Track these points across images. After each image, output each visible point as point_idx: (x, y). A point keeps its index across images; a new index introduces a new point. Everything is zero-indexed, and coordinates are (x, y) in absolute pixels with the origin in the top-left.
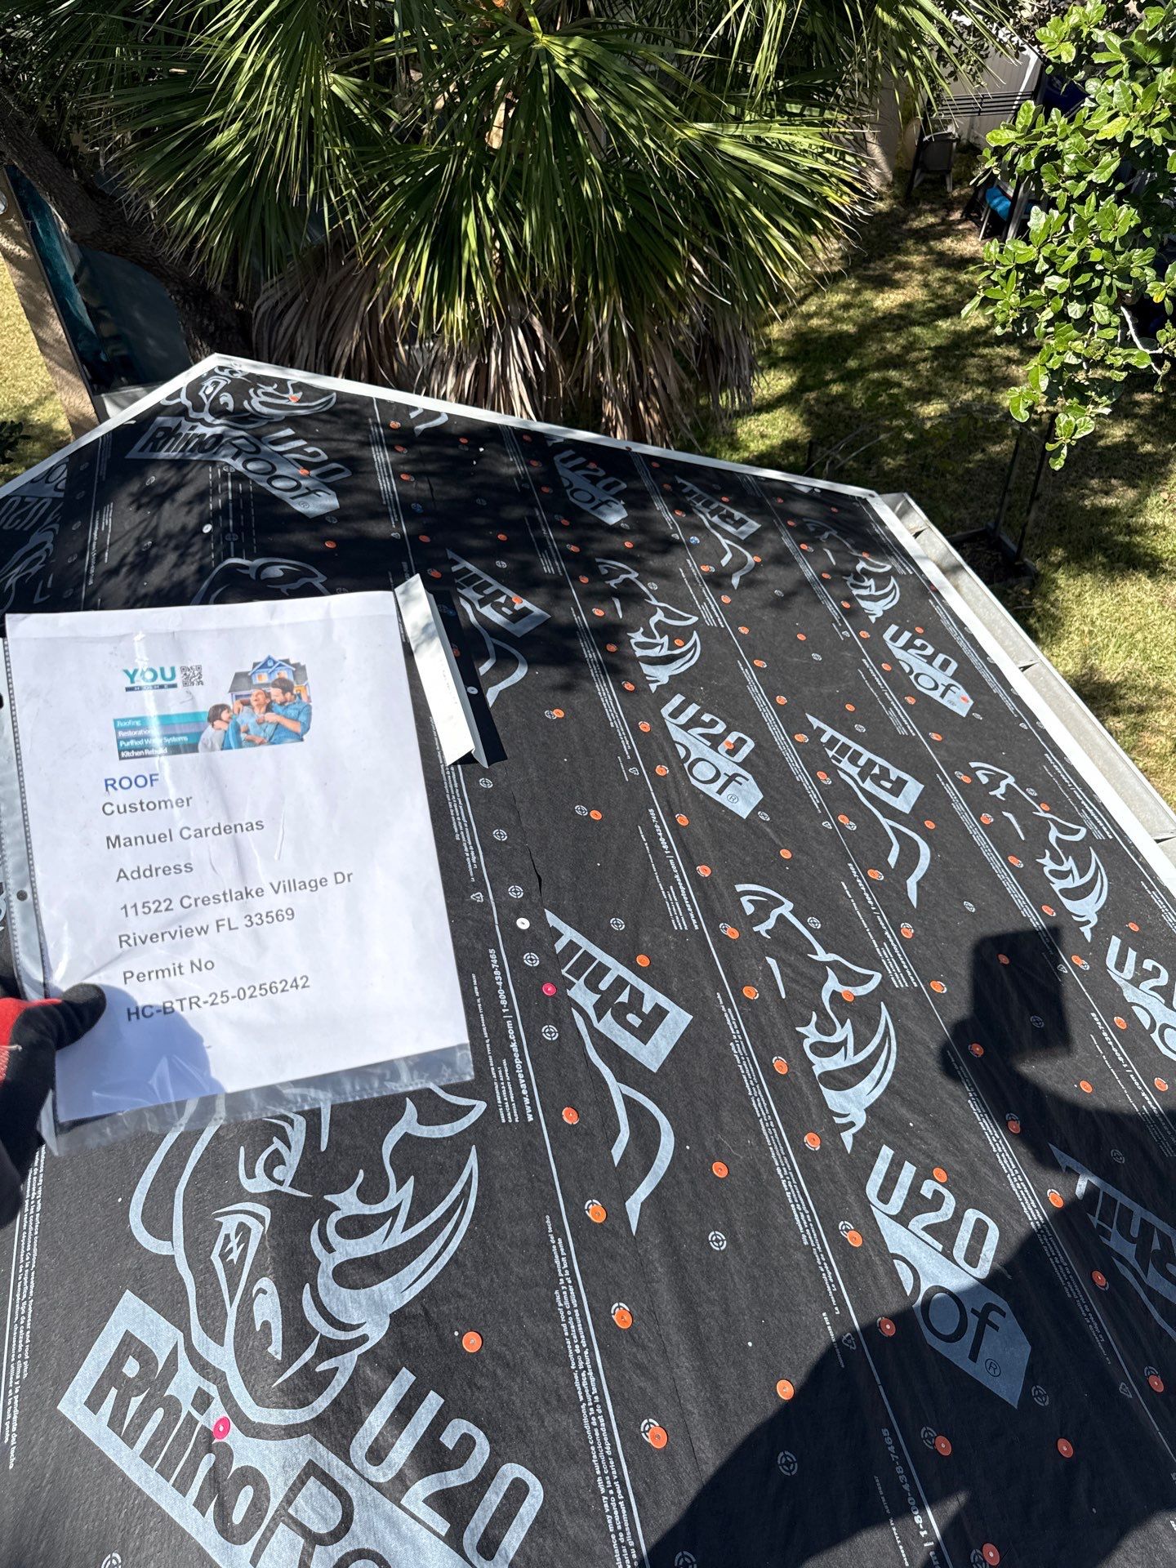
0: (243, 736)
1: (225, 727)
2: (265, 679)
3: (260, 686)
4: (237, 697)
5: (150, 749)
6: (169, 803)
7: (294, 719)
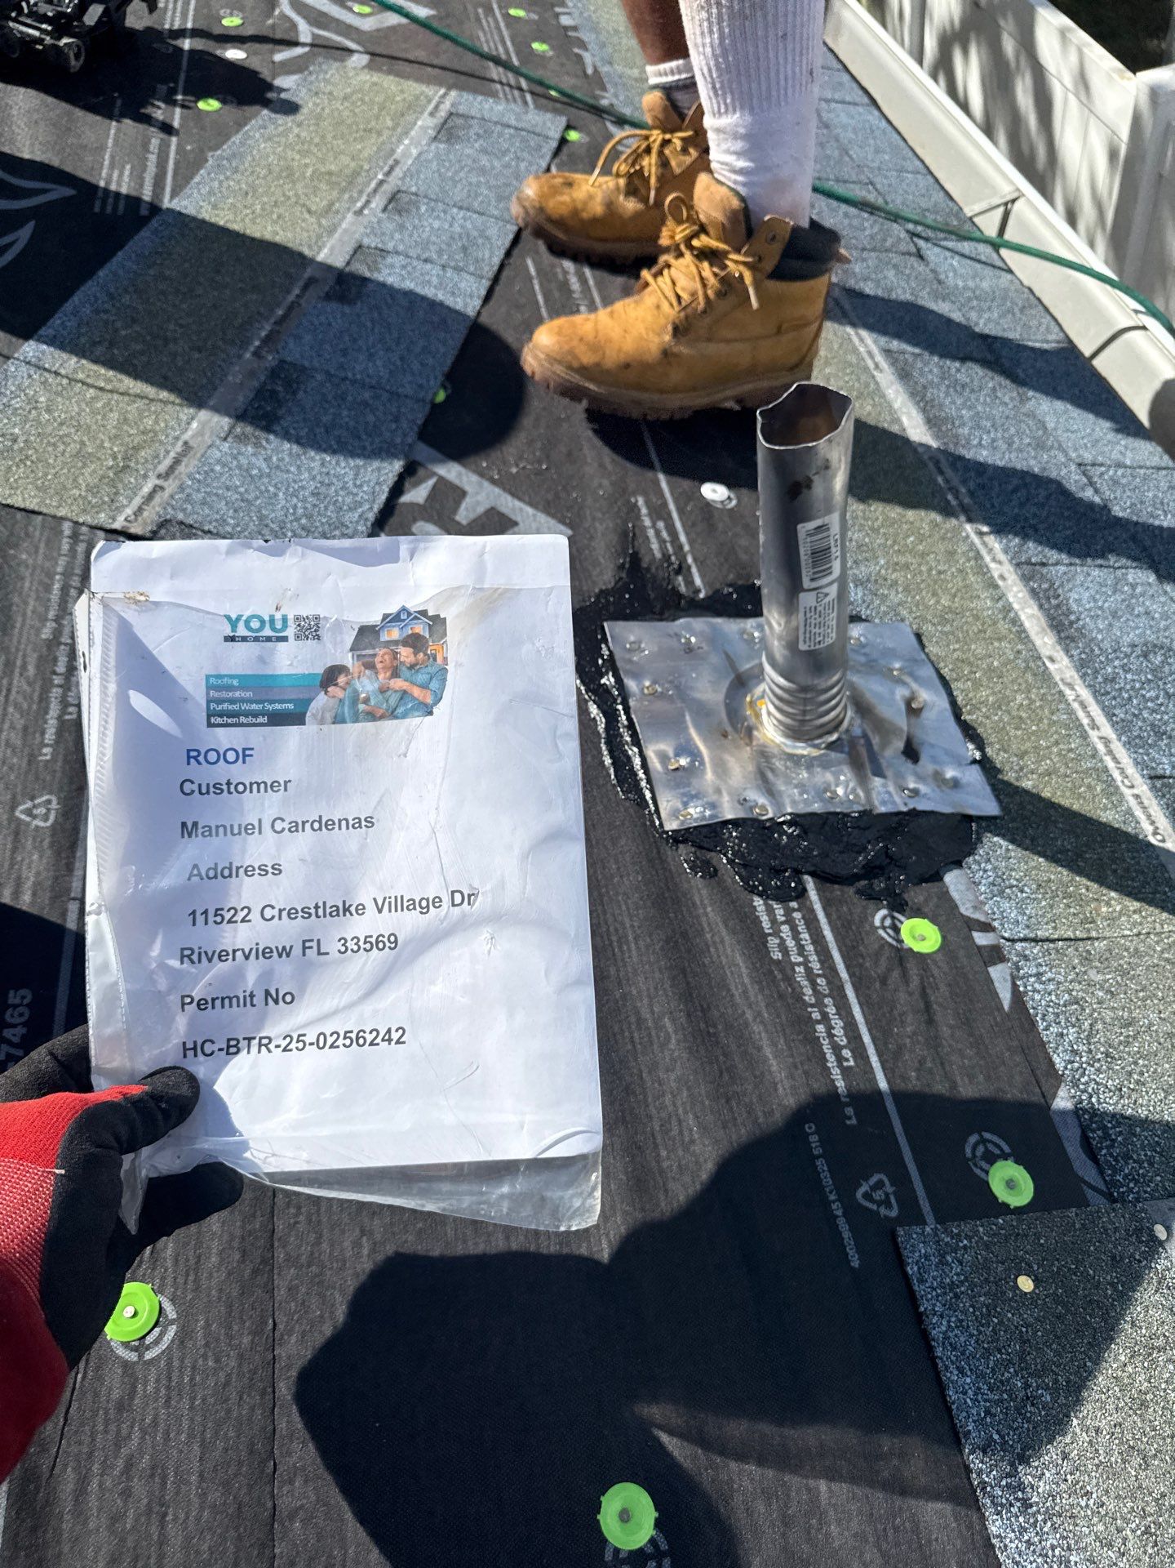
0: (362, 707)
1: (340, 694)
2: (395, 634)
3: (388, 643)
4: (359, 657)
5: (246, 716)
6: (262, 786)
7: (424, 686)
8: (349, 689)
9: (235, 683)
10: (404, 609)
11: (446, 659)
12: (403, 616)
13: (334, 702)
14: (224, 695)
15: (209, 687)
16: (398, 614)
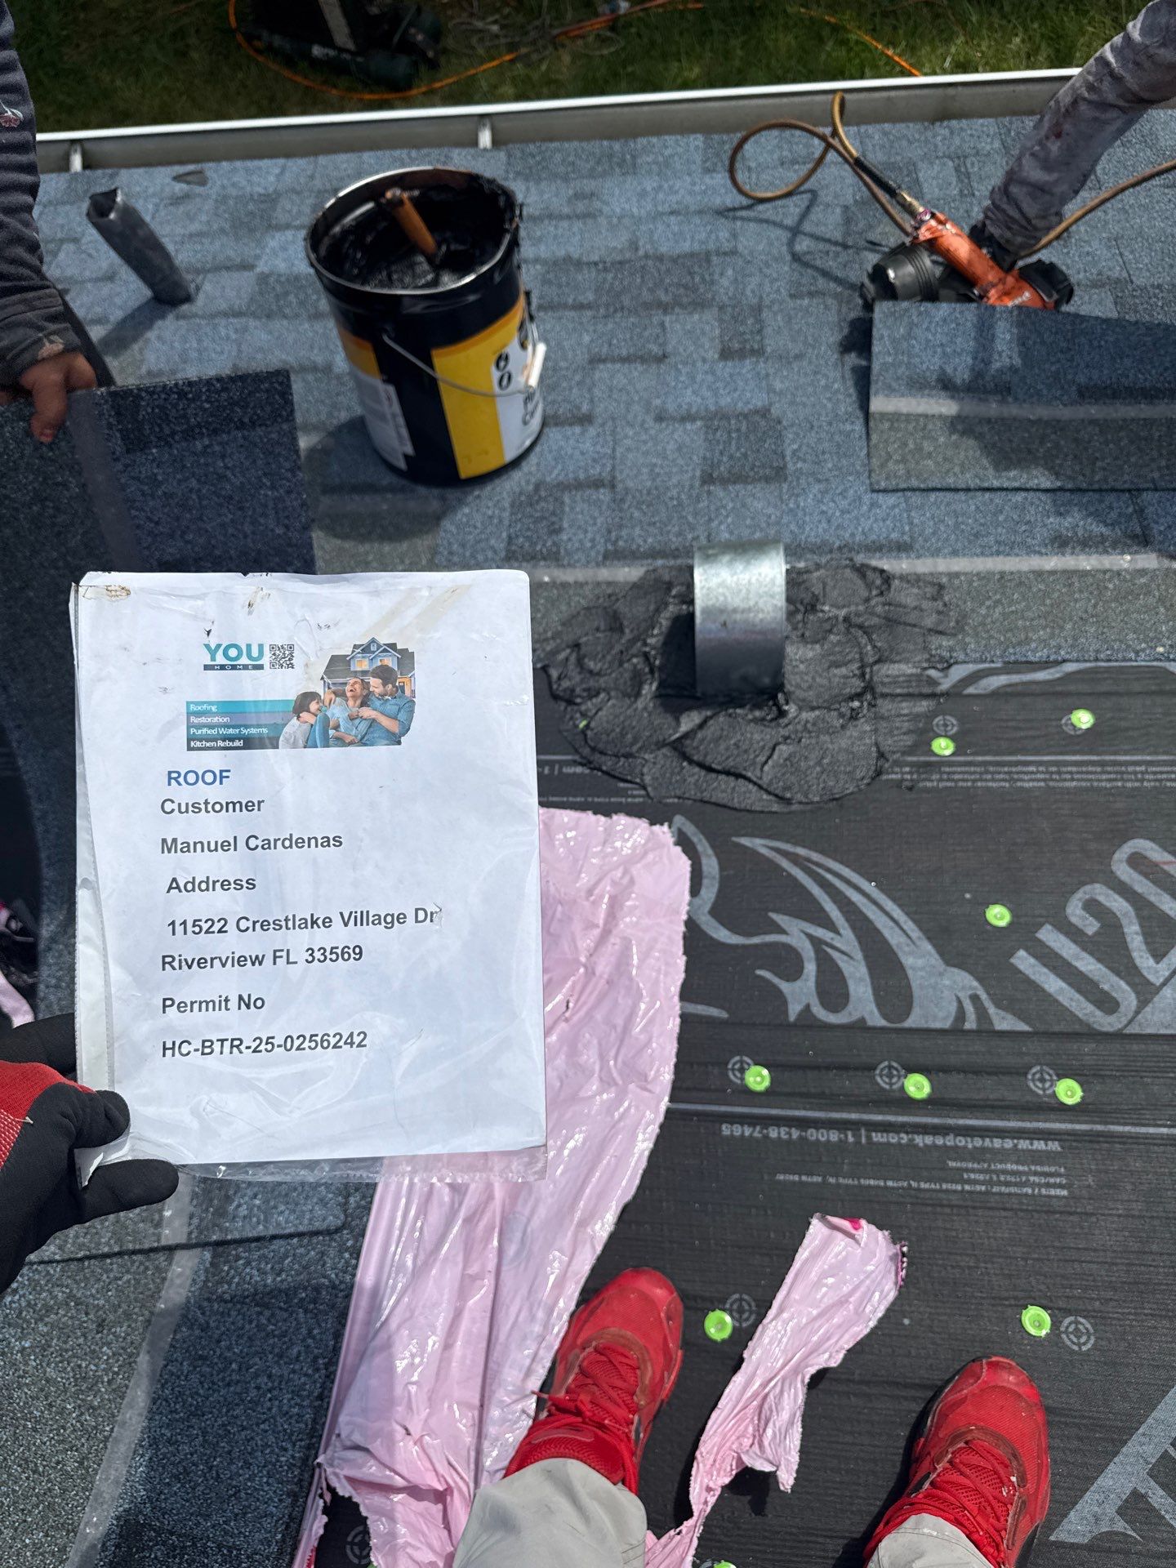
0: (331, 732)
3: (359, 673)
4: (330, 685)
5: (224, 740)
6: (238, 805)
7: (393, 717)
8: (320, 715)
9: (214, 709)
10: (373, 641)
11: (413, 692)
12: (374, 648)
13: (306, 727)
14: (203, 720)
15: (189, 714)
16: (369, 645)
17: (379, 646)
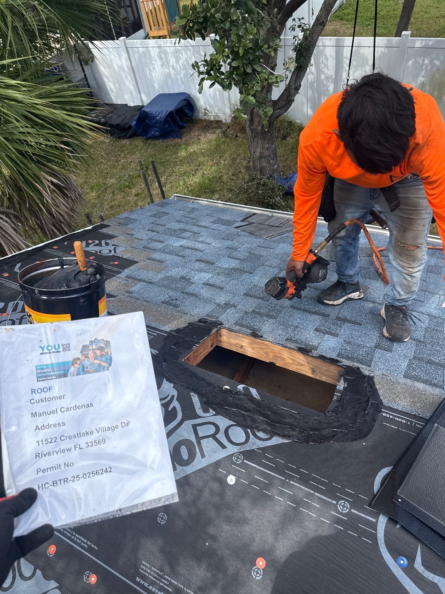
0: (85, 370)
1: (78, 366)
3: (92, 350)
4: (83, 355)
5: (49, 377)
6: (56, 398)
7: (105, 362)
8: (81, 365)
9: (45, 367)
10: (96, 339)
11: (111, 353)
12: (96, 341)
13: (76, 369)
14: (42, 371)
15: (37, 370)
16: (94, 341)
17: (98, 340)
